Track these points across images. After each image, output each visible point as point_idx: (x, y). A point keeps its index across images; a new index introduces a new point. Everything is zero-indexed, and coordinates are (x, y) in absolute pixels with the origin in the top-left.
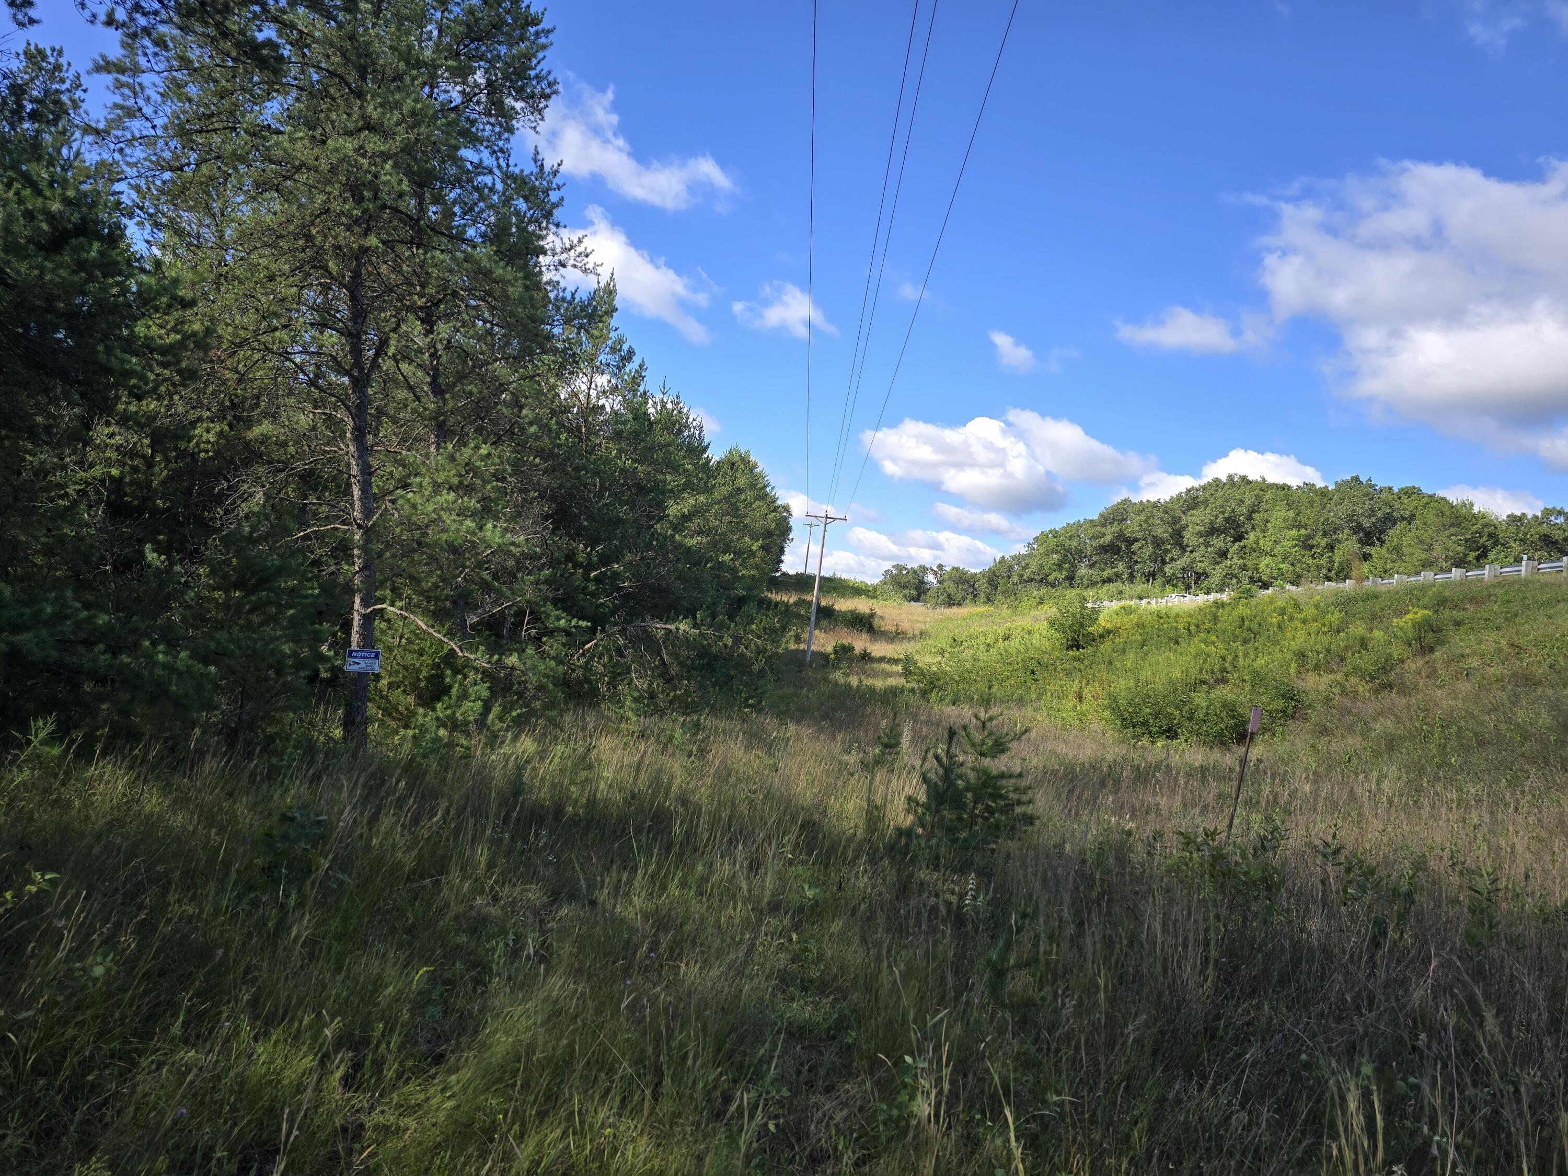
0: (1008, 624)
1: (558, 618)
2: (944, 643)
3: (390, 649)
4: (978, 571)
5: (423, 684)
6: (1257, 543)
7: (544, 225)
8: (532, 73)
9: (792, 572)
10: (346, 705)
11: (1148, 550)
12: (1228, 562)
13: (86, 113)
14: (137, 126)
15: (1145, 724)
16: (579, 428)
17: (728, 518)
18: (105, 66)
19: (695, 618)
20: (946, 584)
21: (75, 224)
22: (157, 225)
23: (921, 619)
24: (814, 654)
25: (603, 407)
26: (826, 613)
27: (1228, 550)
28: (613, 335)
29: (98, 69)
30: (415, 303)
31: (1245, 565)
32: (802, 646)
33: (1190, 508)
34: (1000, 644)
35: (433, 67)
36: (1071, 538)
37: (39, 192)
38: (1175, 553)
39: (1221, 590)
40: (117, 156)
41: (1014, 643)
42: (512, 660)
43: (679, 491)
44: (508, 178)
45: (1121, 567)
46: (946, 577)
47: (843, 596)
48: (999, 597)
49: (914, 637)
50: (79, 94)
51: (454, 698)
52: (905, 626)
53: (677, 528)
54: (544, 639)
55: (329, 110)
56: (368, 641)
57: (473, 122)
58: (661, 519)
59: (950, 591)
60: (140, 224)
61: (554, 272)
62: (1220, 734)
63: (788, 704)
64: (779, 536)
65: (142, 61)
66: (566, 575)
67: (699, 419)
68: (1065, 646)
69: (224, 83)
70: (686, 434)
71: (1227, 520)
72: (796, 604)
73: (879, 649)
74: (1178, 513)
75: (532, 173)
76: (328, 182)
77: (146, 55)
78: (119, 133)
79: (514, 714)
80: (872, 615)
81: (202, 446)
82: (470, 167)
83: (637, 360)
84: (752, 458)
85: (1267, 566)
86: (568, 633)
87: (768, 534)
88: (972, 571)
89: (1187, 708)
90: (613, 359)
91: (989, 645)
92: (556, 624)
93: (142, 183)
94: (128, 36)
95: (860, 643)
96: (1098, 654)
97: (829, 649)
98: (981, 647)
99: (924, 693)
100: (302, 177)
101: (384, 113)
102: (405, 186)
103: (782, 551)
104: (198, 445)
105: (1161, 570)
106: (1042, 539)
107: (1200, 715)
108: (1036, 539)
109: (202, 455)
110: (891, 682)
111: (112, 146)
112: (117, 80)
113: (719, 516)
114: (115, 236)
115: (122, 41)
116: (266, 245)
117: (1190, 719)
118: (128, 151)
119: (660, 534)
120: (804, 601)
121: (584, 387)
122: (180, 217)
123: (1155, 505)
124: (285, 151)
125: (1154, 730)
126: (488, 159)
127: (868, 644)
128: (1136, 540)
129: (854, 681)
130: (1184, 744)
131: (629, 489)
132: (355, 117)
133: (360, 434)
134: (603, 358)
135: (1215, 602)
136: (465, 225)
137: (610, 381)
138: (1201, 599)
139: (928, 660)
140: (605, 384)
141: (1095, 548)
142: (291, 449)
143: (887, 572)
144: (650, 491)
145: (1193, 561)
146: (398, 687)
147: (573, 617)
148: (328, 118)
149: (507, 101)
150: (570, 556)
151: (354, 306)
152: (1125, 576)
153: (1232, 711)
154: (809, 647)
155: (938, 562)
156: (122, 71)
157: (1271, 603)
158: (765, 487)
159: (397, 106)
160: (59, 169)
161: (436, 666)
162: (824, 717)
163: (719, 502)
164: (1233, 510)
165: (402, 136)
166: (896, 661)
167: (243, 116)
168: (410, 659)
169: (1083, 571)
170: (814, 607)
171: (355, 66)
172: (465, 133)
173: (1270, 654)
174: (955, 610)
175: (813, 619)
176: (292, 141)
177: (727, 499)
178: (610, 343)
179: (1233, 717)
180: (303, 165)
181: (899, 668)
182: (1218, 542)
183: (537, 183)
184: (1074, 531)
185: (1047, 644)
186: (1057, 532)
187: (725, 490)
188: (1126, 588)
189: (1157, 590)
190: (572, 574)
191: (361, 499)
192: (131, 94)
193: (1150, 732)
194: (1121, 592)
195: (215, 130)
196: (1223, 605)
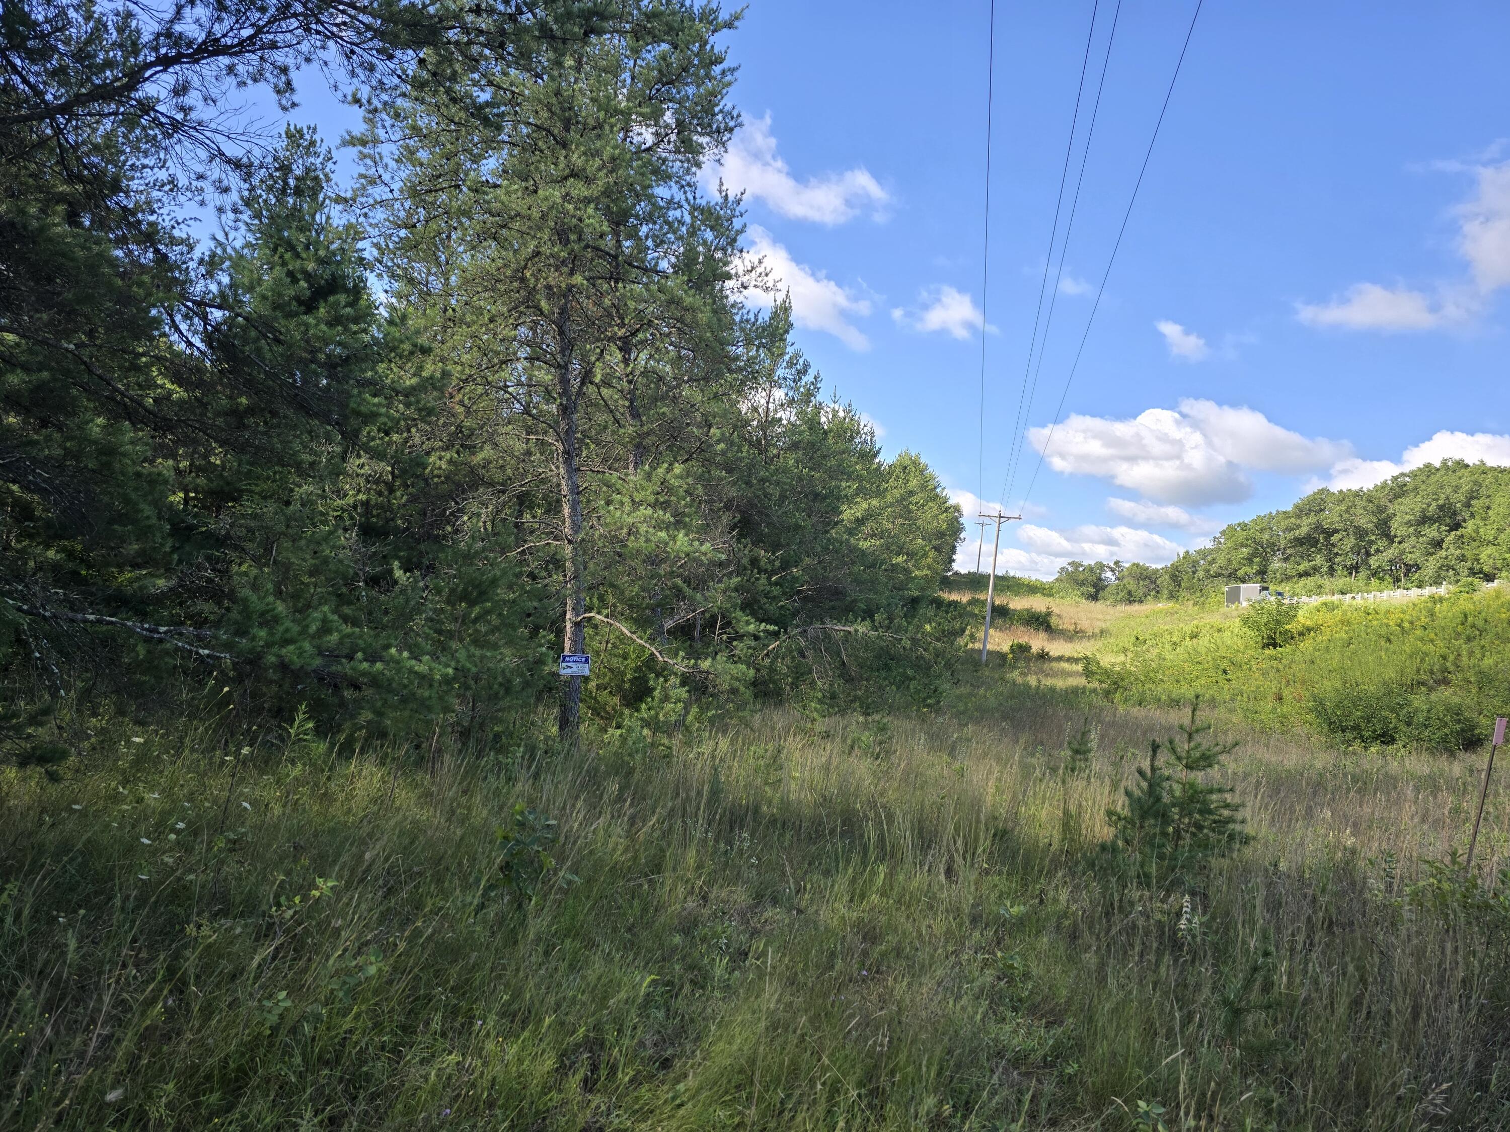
0: (1195, 622)
1: (748, 623)
2: (1127, 641)
3: (597, 653)
4: (1159, 566)
5: (627, 686)
6: (1477, 531)
7: (729, 251)
8: (717, 109)
9: (963, 571)
10: (561, 706)
11: (1351, 541)
12: (1443, 553)
13: (336, 184)
14: (379, 192)
15: (1356, 728)
16: (759, 441)
17: (901, 521)
18: (351, 141)
19: (873, 621)
20: (1125, 581)
21: (326, 280)
22: (393, 276)
23: (1100, 616)
24: (990, 653)
25: (780, 419)
26: (1001, 612)
27: (1443, 541)
28: (790, 350)
29: (345, 143)
30: (616, 333)
31: (1463, 555)
32: (978, 646)
33: (1396, 497)
34: (1188, 642)
35: (626, 114)
36: (1262, 531)
37: (297, 256)
38: (1382, 543)
39: (1437, 582)
40: (362, 219)
41: (1203, 642)
42: (705, 664)
43: (852, 496)
44: (695, 210)
45: (1319, 560)
46: (1126, 573)
47: (1017, 594)
48: (1184, 593)
49: (1094, 636)
50: (330, 165)
51: (657, 699)
52: (1084, 624)
53: (851, 532)
54: (735, 643)
55: (539, 161)
56: (579, 648)
57: (664, 160)
58: (837, 523)
59: (1130, 587)
60: (380, 276)
61: (737, 294)
62: (1444, 740)
63: (966, 703)
64: (950, 536)
65: (381, 132)
66: (753, 580)
67: (869, 425)
68: (1260, 645)
69: (449, 146)
70: (857, 440)
71: (1441, 508)
72: (970, 603)
73: (1056, 648)
74: (1384, 502)
75: (717, 204)
76: (540, 229)
77: (384, 127)
78: (364, 200)
79: (709, 714)
80: (1049, 614)
81: (436, 472)
82: (661, 204)
83: (812, 373)
84: (923, 460)
85: (1489, 556)
86: (756, 638)
87: (941, 535)
88: (1154, 566)
89: (1404, 712)
90: (790, 374)
91: (1175, 643)
92: (746, 629)
93: (382, 241)
94: (370, 112)
95: (1038, 642)
96: (1298, 653)
97: (1006, 648)
98: (1167, 646)
99: (1107, 693)
100: (516, 225)
101: (587, 161)
102: (606, 228)
103: (953, 550)
104: (432, 471)
105: (1366, 562)
106: (1228, 533)
107: (1421, 718)
108: (1223, 533)
109: (436, 480)
110: (1073, 682)
111: (358, 211)
112: (360, 152)
113: (893, 519)
114: (358, 290)
115: (365, 118)
116: (486, 290)
117: (1409, 724)
118: (370, 214)
119: (836, 540)
120: (977, 600)
121: (763, 401)
122: (413, 268)
123: (1357, 494)
124: (503, 203)
125: (1366, 734)
126: (679, 196)
127: (1046, 643)
128: (1336, 531)
129: (1032, 680)
130: (1403, 750)
131: (806, 496)
132: (561, 166)
133: (569, 456)
134: (780, 372)
135: (1432, 597)
136: (658, 258)
137: (787, 395)
138: (1415, 592)
139: (1109, 660)
140: (783, 397)
141: (1290, 541)
142: (509, 472)
143: (1062, 569)
144: (825, 498)
145: (1403, 553)
146: (605, 689)
147: (761, 622)
148: (537, 168)
149: (695, 138)
150: (754, 562)
151: (562, 340)
152: (1324, 569)
153: (1458, 714)
154: (984, 646)
155: (1115, 558)
156: (364, 143)
157: (1498, 597)
158: (935, 488)
159: (597, 153)
160: (314, 233)
161: (638, 669)
162: (1005, 718)
163: (891, 505)
164: (1447, 498)
165: (603, 180)
166: (1076, 660)
167: (466, 175)
168: (615, 662)
169: (1276, 564)
170: (988, 607)
171: (561, 120)
172: (656, 172)
173: (1499, 652)
174: (1136, 607)
175: (988, 619)
176: (508, 193)
177: (899, 501)
178: (787, 357)
179: (1459, 722)
180: (518, 214)
181: (1079, 667)
182: (1431, 532)
183: (722, 212)
184: (1266, 523)
185: (1240, 642)
186: (1246, 525)
187: (897, 493)
188: (1327, 582)
189: (1361, 584)
190: (757, 579)
191: (571, 516)
192: (372, 164)
193: (1362, 737)
194: (1320, 587)
195: (442, 189)
196: (1441, 600)
